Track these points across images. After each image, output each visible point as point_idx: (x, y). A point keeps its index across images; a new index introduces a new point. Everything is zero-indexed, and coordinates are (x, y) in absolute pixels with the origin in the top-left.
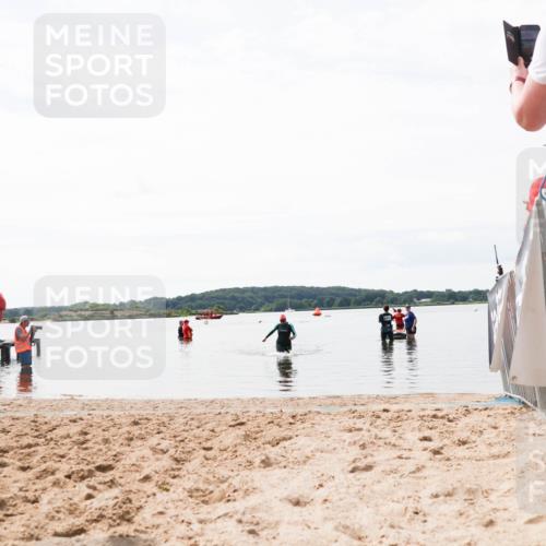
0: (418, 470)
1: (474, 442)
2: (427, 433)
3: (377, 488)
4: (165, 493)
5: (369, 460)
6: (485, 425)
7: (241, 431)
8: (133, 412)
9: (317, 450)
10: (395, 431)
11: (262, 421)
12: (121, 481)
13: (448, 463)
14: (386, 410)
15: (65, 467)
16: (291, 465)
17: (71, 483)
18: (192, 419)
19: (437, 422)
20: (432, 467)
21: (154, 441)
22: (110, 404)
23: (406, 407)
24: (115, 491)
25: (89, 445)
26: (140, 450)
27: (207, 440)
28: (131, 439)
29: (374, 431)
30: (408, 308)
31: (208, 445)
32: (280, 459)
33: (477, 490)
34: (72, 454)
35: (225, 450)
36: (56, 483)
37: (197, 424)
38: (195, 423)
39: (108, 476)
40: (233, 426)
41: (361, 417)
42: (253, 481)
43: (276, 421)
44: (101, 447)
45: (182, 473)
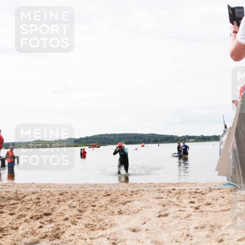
0: (189, 216)
1: (214, 204)
2: (193, 200)
3: (170, 224)
4: (75, 226)
5: (166, 212)
6: (218, 196)
7: (109, 198)
8: (60, 189)
9: (143, 207)
10: (178, 199)
11: (118, 194)
12: (55, 220)
13: (202, 213)
14: (174, 189)
15: (30, 214)
16: (131, 214)
17: (32, 221)
18: (87, 193)
19: (197, 195)
20: (195, 215)
21: (70, 202)
22: (50, 186)
23: (183, 188)
24: (52, 225)
25: (41, 204)
26: (63, 206)
27: (94, 202)
28: (60, 201)
29: (169, 199)
30: (184, 143)
31: (94, 204)
32: (126, 211)
33: (215, 226)
34: (33, 208)
35: (102, 207)
36: (26, 221)
37: (89, 195)
38: (88, 194)
39: (49, 218)
40: (105, 196)
41: (163, 192)
42: (114, 221)
43: (124, 194)
44: (46, 205)
45: (82, 217)
